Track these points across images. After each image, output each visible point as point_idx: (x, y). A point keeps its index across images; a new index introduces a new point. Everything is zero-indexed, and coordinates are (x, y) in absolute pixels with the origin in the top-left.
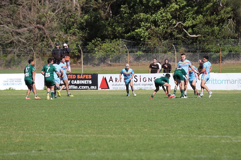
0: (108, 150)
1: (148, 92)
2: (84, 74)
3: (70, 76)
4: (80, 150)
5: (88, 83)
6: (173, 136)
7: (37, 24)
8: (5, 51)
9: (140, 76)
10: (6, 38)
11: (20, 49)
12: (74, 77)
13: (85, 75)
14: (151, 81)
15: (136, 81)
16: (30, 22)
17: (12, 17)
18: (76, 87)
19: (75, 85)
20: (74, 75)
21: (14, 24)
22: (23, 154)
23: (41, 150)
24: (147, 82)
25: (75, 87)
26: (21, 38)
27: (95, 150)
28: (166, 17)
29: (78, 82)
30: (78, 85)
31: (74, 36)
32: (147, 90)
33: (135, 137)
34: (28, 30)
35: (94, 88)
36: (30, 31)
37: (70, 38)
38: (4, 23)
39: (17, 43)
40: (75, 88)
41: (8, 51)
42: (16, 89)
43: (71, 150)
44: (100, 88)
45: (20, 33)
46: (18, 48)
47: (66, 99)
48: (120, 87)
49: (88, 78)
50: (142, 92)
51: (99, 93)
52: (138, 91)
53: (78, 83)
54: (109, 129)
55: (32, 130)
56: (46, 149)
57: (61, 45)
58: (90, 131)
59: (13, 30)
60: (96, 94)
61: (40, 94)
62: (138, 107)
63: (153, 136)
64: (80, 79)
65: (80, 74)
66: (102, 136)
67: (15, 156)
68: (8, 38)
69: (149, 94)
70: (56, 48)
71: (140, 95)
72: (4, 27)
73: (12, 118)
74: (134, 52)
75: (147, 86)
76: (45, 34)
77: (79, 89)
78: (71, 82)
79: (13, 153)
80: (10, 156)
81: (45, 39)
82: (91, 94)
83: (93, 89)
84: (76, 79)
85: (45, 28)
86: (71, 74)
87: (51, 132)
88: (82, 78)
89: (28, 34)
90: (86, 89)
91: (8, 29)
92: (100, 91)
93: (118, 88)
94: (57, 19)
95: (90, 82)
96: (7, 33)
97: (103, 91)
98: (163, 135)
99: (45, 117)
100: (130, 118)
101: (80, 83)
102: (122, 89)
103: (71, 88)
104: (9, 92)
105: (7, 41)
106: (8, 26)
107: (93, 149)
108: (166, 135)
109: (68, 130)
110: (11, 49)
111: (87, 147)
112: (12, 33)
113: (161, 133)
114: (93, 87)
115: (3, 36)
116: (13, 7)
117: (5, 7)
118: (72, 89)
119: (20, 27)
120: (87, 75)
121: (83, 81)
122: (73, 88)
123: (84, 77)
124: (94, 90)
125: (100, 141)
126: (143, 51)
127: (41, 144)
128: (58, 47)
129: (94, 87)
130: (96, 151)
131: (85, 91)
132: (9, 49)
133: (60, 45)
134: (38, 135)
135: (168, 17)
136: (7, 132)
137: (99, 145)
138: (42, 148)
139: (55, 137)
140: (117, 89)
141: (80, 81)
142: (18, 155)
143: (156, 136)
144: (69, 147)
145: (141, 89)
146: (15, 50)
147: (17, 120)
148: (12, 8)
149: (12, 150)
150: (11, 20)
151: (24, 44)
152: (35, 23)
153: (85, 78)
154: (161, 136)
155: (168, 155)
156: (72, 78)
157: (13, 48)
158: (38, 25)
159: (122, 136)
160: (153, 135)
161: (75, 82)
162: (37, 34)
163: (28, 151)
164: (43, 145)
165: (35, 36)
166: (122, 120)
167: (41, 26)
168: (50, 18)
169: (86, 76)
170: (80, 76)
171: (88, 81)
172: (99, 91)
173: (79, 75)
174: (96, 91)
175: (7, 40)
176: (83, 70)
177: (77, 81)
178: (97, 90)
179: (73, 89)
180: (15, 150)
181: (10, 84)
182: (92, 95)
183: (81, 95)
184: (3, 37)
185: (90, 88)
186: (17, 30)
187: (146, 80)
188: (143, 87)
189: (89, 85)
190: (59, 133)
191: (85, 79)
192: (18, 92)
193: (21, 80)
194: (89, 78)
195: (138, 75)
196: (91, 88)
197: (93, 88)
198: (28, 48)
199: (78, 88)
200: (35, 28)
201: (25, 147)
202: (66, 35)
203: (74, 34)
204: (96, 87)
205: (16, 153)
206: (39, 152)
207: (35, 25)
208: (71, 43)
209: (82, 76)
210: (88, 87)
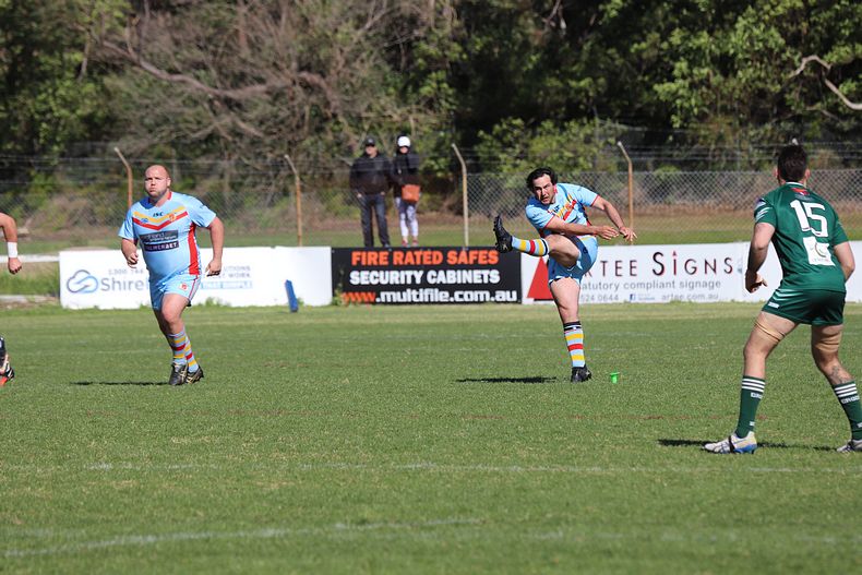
0: (603, 518)
1: (703, 312)
2: (471, 249)
3: (422, 257)
4: (503, 520)
5: (486, 281)
6: (829, 470)
7: (301, 69)
8: (188, 167)
9: (675, 254)
10: (190, 122)
11: (240, 159)
12: (438, 258)
13: (476, 252)
14: (714, 270)
15: (658, 271)
16: (275, 64)
17: (211, 47)
18: (443, 296)
19: (441, 287)
20: (436, 253)
21: (220, 72)
22: (306, 535)
23: (363, 522)
24: (700, 276)
25: (442, 293)
26: (244, 121)
27: (557, 522)
28: (765, 41)
29: (452, 277)
30: (451, 288)
31: (431, 113)
32: (700, 304)
33: (691, 474)
34: (268, 93)
35: (509, 299)
36: (276, 96)
37: (416, 120)
38: (183, 69)
39: (230, 138)
40: (442, 300)
41: (197, 167)
42: (234, 305)
43: (472, 520)
44: (529, 296)
45: (239, 105)
46: (235, 157)
47: (413, 339)
48: (603, 292)
49: (485, 262)
50: (680, 312)
51: (528, 317)
52: (669, 307)
53: (450, 282)
54: (590, 443)
55: (318, 451)
56: (379, 516)
57: (385, 144)
58: (524, 454)
59: (217, 92)
60: (518, 320)
61: (320, 321)
62: (679, 366)
63: (757, 470)
64: (456, 267)
65: (458, 250)
66: (572, 469)
67: (278, 542)
68: (199, 123)
69: (709, 320)
70: (366, 155)
71: (677, 321)
72: (183, 82)
73: (239, 405)
74: (646, 169)
75: (698, 291)
76: (327, 104)
77: (455, 303)
78: (424, 277)
79: (270, 532)
80: (261, 539)
81: (330, 125)
82: (502, 320)
83: (506, 302)
84: (445, 266)
85: (328, 84)
86: (425, 249)
87: (386, 457)
88: (466, 262)
89: (269, 108)
90: (479, 302)
91: (198, 89)
92: (530, 309)
93: (596, 297)
94: (372, 52)
95: (495, 277)
96: (196, 103)
97: (540, 309)
98: (791, 465)
99: (356, 400)
100: (659, 405)
101: (459, 282)
102: (609, 302)
103: (427, 300)
104: (207, 313)
105: (194, 132)
106: (198, 78)
107: (549, 516)
108: (804, 465)
109: (445, 450)
110: (210, 162)
111: (525, 511)
112: (211, 102)
113: (783, 461)
114: (503, 295)
115: (182, 114)
116: (214, 10)
117: (188, 10)
118: (429, 303)
119: (240, 79)
120: (481, 253)
121: (470, 272)
122: (432, 300)
123: (472, 258)
124: (509, 306)
125: (568, 487)
126: (682, 165)
127: (360, 501)
128: (372, 151)
129: (508, 293)
130: (563, 523)
131: (476, 311)
132: (203, 162)
133: (381, 142)
134: (344, 466)
135: (771, 44)
136: (231, 457)
137: (568, 504)
138: (367, 513)
139: (406, 472)
140: (592, 302)
141: (459, 272)
142: (286, 535)
143: (766, 469)
144: (463, 510)
145: (676, 303)
146: (224, 164)
147: (260, 413)
148: (213, 13)
149: (264, 519)
150: (211, 57)
151: (255, 142)
152: (294, 65)
153: (476, 261)
154: (788, 470)
155: (830, 539)
156: (429, 263)
157: (217, 158)
158: (304, 74)
159: (643, 470)
160: (755, 466)
161: (441, 277)
162: (301, 106)
163: (319, 524)
164: (370, 502)
165: (294, 114)
166: (632, 411)
167: (314, 78)
168: (347, 49)
169: (477, 256)
170: (458, 256)
171: (485, 273)
172: (525, 310)
173: (455, 253)
174: (516, 310)
175: (195, 127)
176: (467, 234)
177: (449, 272)
178: (517, 306)
179: (434, 303)
180: (273, 520)
181: (210, 285)
182: (503, 324)
183: (464, 325)
184: (180, 119)
185: (493, 299)
186: (231, 94)
187: (695, 268)
188: (685, 294)
189: (492, 288)
190: (415, 458)
191: (475, 266)
192: (238, 314)
193: (250, 272)
194: (490, 261)
195: (667, 249)
196: (498, 299)
197: (504, 299)
198: (270, 156)
199: (452, 300)
200: (294, 83)
201: (309, 511)
202: (403, 110)
203: (431, 104)
204: (514, 293)
205: (281, 532)
206: (361, 528)
207: (294, 75)
208: (421, 137)
209: (463, 253)
210: (487, 294)
